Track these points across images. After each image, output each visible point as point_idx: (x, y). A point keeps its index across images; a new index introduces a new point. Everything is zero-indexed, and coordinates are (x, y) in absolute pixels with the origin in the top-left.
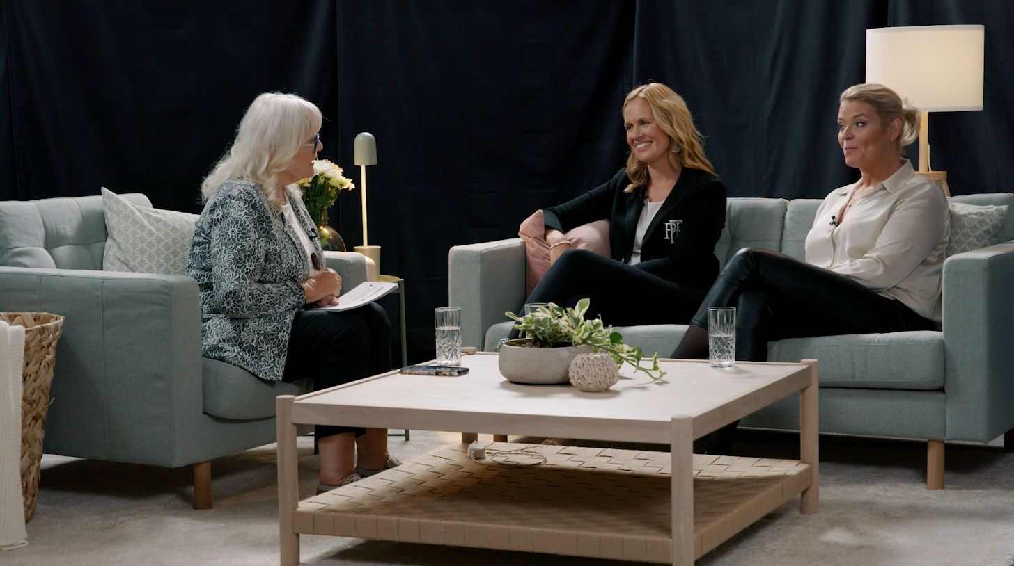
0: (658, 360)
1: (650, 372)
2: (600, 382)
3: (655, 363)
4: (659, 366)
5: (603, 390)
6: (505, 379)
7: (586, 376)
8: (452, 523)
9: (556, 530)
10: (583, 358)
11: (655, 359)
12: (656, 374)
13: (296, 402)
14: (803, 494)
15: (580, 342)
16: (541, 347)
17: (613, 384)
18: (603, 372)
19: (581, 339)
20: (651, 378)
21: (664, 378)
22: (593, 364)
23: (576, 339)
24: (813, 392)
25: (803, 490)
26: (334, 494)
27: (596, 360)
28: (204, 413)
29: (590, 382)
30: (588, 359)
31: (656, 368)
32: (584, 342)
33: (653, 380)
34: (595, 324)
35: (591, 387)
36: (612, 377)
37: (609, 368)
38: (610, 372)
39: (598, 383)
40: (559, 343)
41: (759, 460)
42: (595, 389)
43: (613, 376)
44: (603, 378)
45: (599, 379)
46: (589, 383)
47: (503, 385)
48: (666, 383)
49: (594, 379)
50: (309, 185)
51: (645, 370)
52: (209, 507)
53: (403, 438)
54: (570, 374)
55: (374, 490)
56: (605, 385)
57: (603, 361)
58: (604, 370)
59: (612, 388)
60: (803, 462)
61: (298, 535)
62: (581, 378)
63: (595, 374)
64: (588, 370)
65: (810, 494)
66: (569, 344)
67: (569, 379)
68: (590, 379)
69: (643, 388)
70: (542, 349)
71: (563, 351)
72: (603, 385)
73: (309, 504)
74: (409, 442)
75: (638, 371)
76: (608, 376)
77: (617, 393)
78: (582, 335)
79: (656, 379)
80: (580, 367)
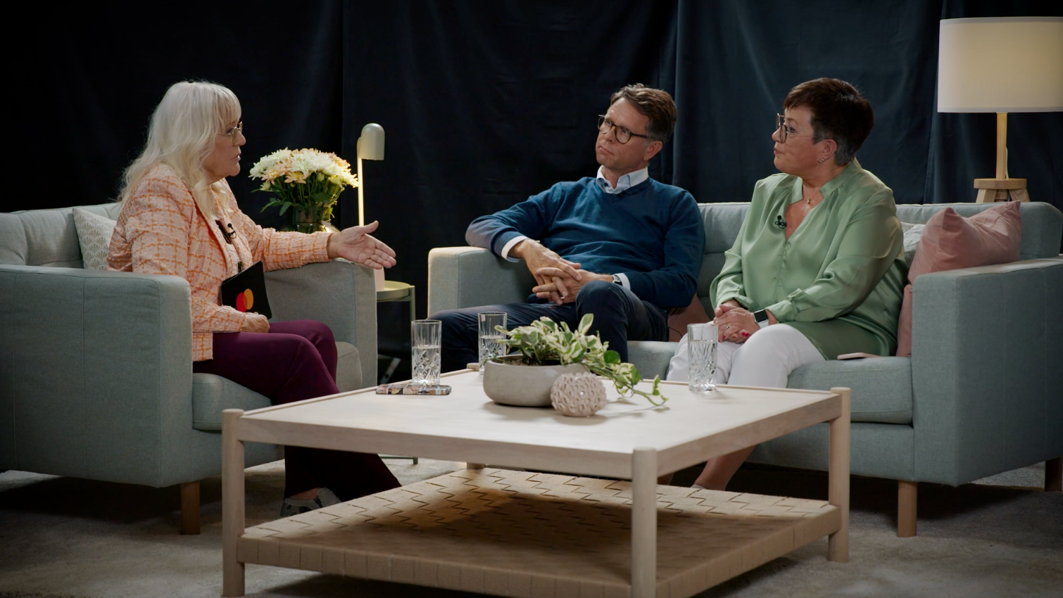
0: (659, 385)
1: (649, 396)
2: (583, 406)
3: (656, 387)
4: (660, 391)
5: (588, 415)
6: (490, 400)
7: (567, 399)
8: (401, 557)
9: (509, 571)
10: (565, 379)
11: (656, 383)
12: (657, 400)
13: (243, 417)
14: (831, 536)
15: (569, 361)
16: (529, 365)
17: (600, 408)
18: (587, 395)
19: (570, 357)
20: (650, 403)
21: (667, 404)
22: (577, 386)
23: (567, 357)
24: (843, 424)
25: (831, 533)
26: (292, 521)
27: (579, 382)
28: (194, 428)
29: (573, 405)
30: (571, 380)
31: (656, 393)
32: (576, 360)
33: (653, 405)
34: (589, 340)
35: (573, 411)
36: (597, 400)
37: (594, 390)
38: (595, 395)
39: (581, 408)
40: (549, 361)
41: (783, 500)
42: (578, 414)
43: (599, 399)
44: (587, 401)
45: (582, 402)
46: (571, 407)
47: (487, 407)
48: (667, 409)
49: (576, 402)
50: (305, 182)
51: (644, 394)
52: (198, 533)
53: (411, 462)
54: (552, 396)
55: (339, 517)
56: (589, 410)
57: (587, 382)
58: (588, 393)
59: (599, 413)
60: (830, 504)
61: (243, 565)
62: (563, 401)
63: (577, 397)
64: (570, 393)
65: (839, 538)
66: (557, 363)
67: (551, 402)
68: (572, 402)
69: (638, 415)
70: (530, 367)
71: (550, 370)
72: (587, 410)
73: (260, 532)
74: (417, 466)
75: (635, 395)
76: (593, 399)
77: (603, 419)
78: (573, 354)
79: (657, 405)
80: (561, 389)
